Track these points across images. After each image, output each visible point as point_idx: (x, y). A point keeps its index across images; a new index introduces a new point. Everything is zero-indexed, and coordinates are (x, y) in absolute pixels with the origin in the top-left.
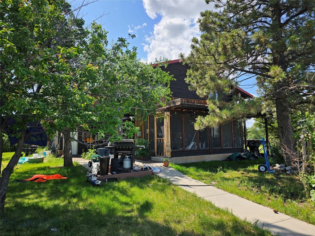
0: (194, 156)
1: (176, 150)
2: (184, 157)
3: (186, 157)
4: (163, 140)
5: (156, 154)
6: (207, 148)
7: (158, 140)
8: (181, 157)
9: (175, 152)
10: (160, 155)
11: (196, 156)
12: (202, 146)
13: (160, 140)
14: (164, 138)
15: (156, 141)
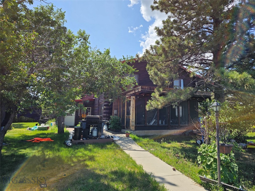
0: (154, 131)
1: (139, 125)
2: (146, 131)
3: (147, 131)
4: (130, 117)
5: (125, 127)
6: (166, 125)
7: (127, 117)
8: (143, 131)
9: (138, 127)
10: (128, 128)
11: (155, 131)
12: (162, 123)
13: (128, 117)
14: (130, 116)
15: (125, 118)
